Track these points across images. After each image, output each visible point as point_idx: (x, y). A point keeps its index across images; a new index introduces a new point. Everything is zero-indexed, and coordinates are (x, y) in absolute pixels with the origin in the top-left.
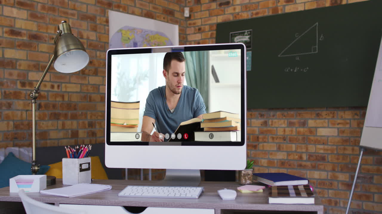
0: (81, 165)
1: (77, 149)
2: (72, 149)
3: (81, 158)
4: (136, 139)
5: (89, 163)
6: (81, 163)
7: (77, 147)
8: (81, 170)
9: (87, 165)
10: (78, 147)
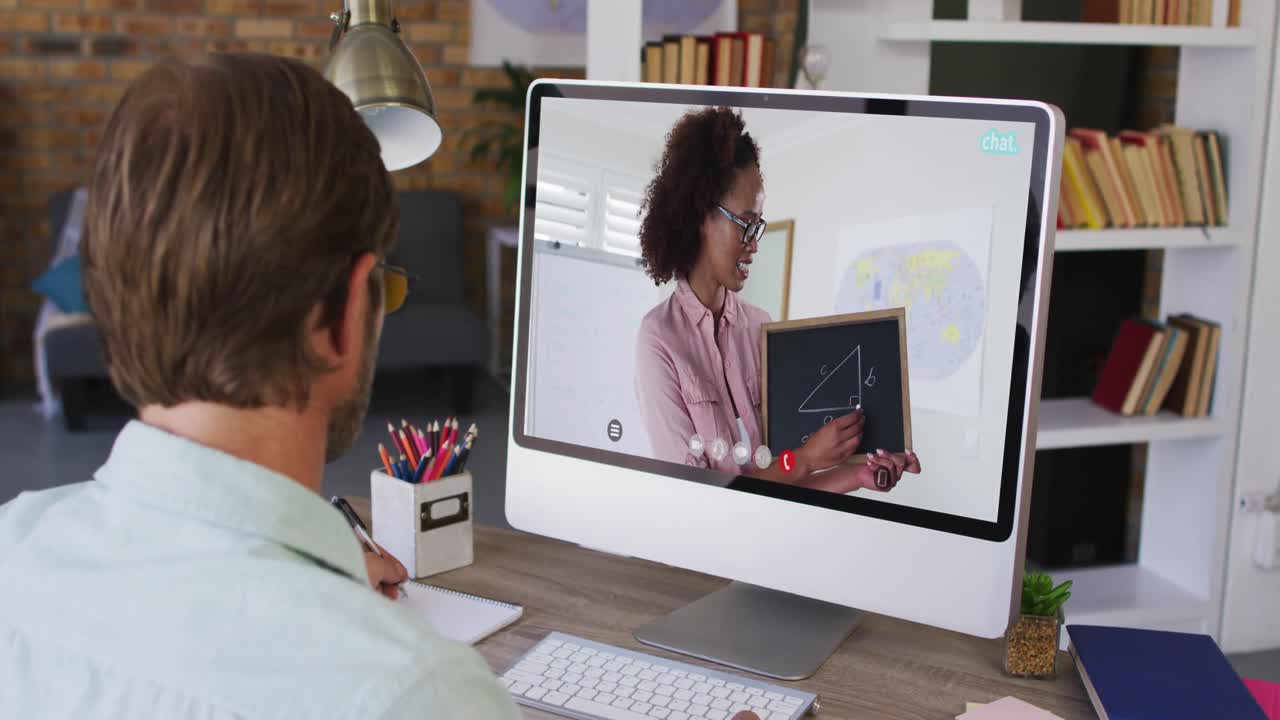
0: (426, 508)
1: (432, 433)
2: (418, 434)
3: (432, 478)
4: (609, 440)
5: (463, 498)
6: (429, 499)
7: (433, 425)
8: (427, 524)
9: (457, 503)
10: (436, 427)
